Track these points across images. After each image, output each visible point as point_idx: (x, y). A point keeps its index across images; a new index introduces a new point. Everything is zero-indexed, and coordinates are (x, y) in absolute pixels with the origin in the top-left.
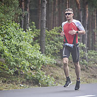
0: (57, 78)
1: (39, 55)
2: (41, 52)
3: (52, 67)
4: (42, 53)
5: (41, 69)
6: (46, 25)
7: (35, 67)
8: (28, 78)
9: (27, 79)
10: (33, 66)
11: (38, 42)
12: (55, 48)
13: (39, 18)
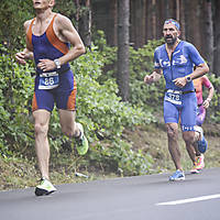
0: (158, 156)
1: (115, 104)
2: (120, 98)
3: (147, 130)
4: (123, 100)
5: (122, 137)
6: (130, 35)
7: (108, 133)
8: (92, 157)
9: (91, 161)
10: (103, 130)
11: (112, 76)
12: (153, 88)
13: (113, 20)
